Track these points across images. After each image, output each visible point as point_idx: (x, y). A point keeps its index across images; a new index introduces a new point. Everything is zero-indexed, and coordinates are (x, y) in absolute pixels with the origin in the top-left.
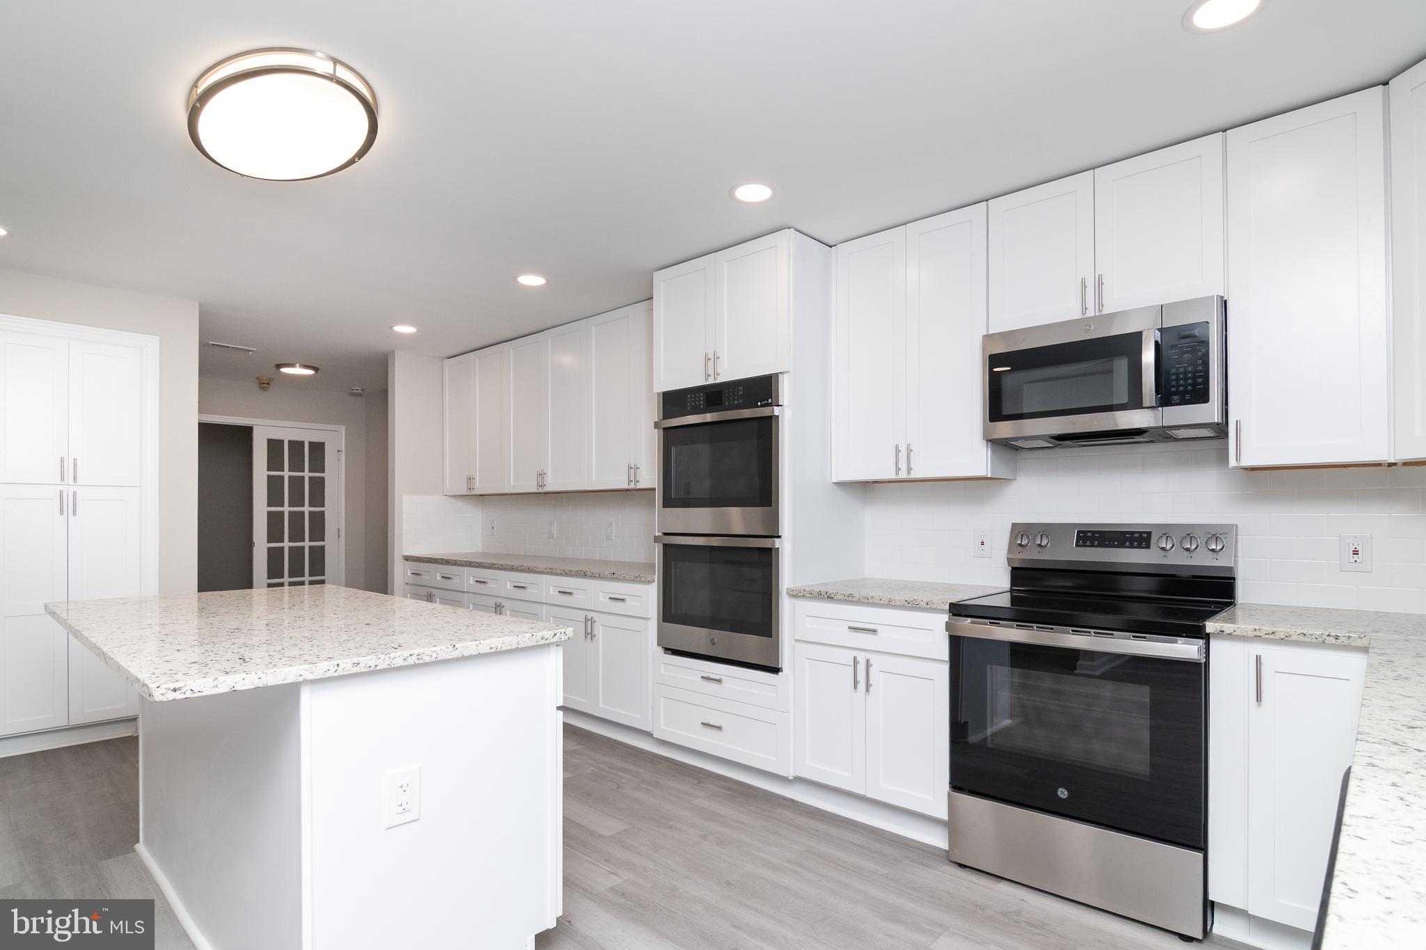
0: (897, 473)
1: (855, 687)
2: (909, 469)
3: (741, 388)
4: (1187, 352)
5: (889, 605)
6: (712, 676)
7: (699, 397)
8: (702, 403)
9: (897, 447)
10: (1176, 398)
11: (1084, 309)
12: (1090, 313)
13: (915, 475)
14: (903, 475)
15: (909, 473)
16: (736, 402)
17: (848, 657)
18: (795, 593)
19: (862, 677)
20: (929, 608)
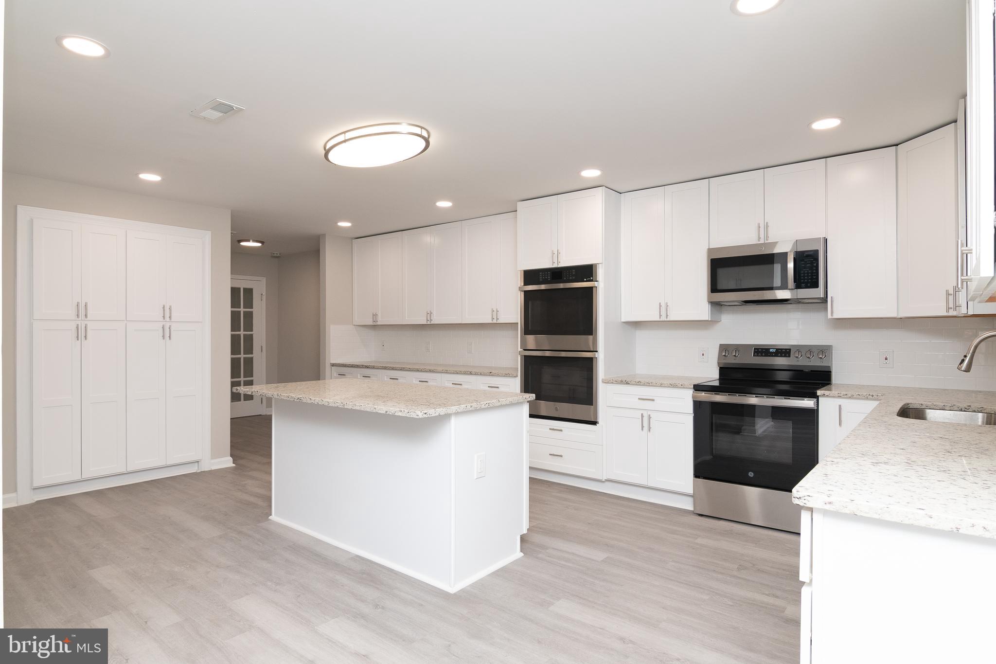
0: (660, 318)
1: (642, 429)
2: (667, 316)
3: (574, 271)
4: (809, 263)
5: (661, 385)
6: (555, 428)
7: (548, 274)
8: (549, 277)
9: (660, 304)
10: (803, 285)
11: (759, 238)
12: (762, 241)
13: (671, 318)
14: (663, 318)
15: (667, 318)
16: (571, 278)
17: (638, 414)
18: (607, 381)
19: (646, 423)
20: (683, 387)
